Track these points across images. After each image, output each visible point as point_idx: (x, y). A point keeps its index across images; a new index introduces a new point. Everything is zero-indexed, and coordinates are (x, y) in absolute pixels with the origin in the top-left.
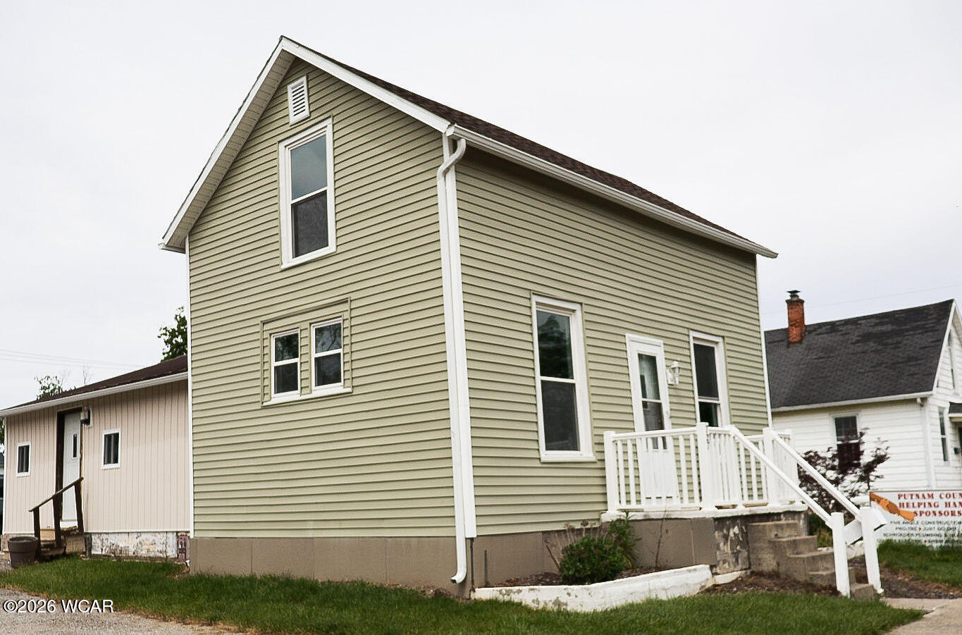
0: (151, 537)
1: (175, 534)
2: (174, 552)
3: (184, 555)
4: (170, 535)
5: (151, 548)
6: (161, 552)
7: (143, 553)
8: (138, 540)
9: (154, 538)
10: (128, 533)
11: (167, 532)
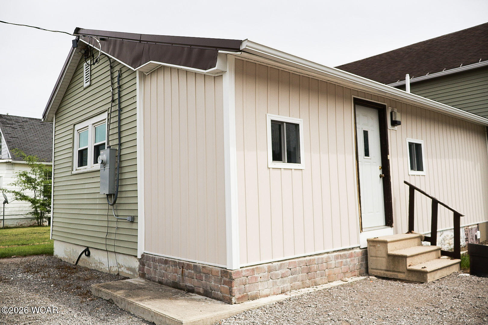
1: (463, 229)
2: (464, 241)
3: (467, 242)
8: (442, 238)
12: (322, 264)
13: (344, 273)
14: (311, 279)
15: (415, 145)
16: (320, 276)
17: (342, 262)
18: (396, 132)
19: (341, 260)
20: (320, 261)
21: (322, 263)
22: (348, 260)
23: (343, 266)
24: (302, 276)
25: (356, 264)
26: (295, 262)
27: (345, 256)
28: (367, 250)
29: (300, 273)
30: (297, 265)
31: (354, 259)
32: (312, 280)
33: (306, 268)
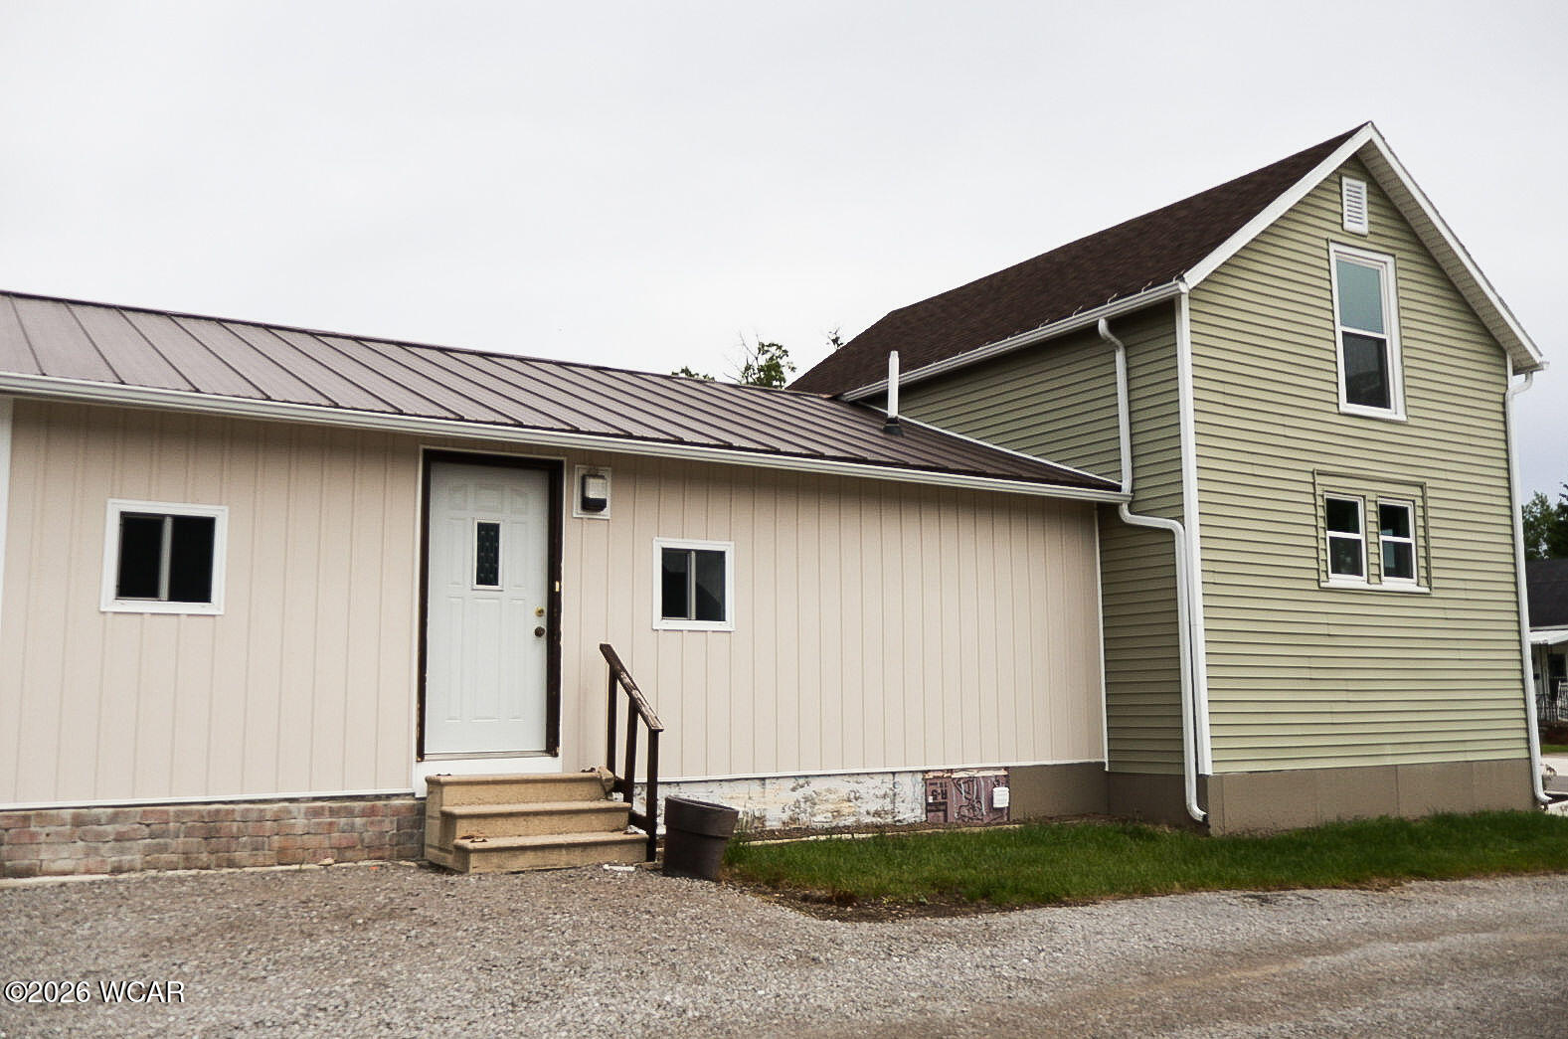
0: (844, 787)
1: (920, 777)
2: (918, 812)
3: (941, 814)
4: (906, 780)
5: (845, 808)
6: (877, 814)
7: (821, 819)
8: (799, 794)
9: (856, 787)
10: (763, 779)
11: (894, 773)
12: (259, 824)
13: (338, 849)
14: (217, 852)
15: (697, 556)
16: (250, 848)
17: (331, 824)
18: (608, 526)
19: (329, 820)
20: (255, 816)
21: (260, 821)
22: (358, 821)
23: (338, 831)
24: (184, 843)
25: (387, 832)
26: (167, 812)
27: (350, 813)
28: (424, 805)
29: (182, 835)
30: (172, 819)
31: (384, 821)
32: (220, 854)
33: (201, 826)
